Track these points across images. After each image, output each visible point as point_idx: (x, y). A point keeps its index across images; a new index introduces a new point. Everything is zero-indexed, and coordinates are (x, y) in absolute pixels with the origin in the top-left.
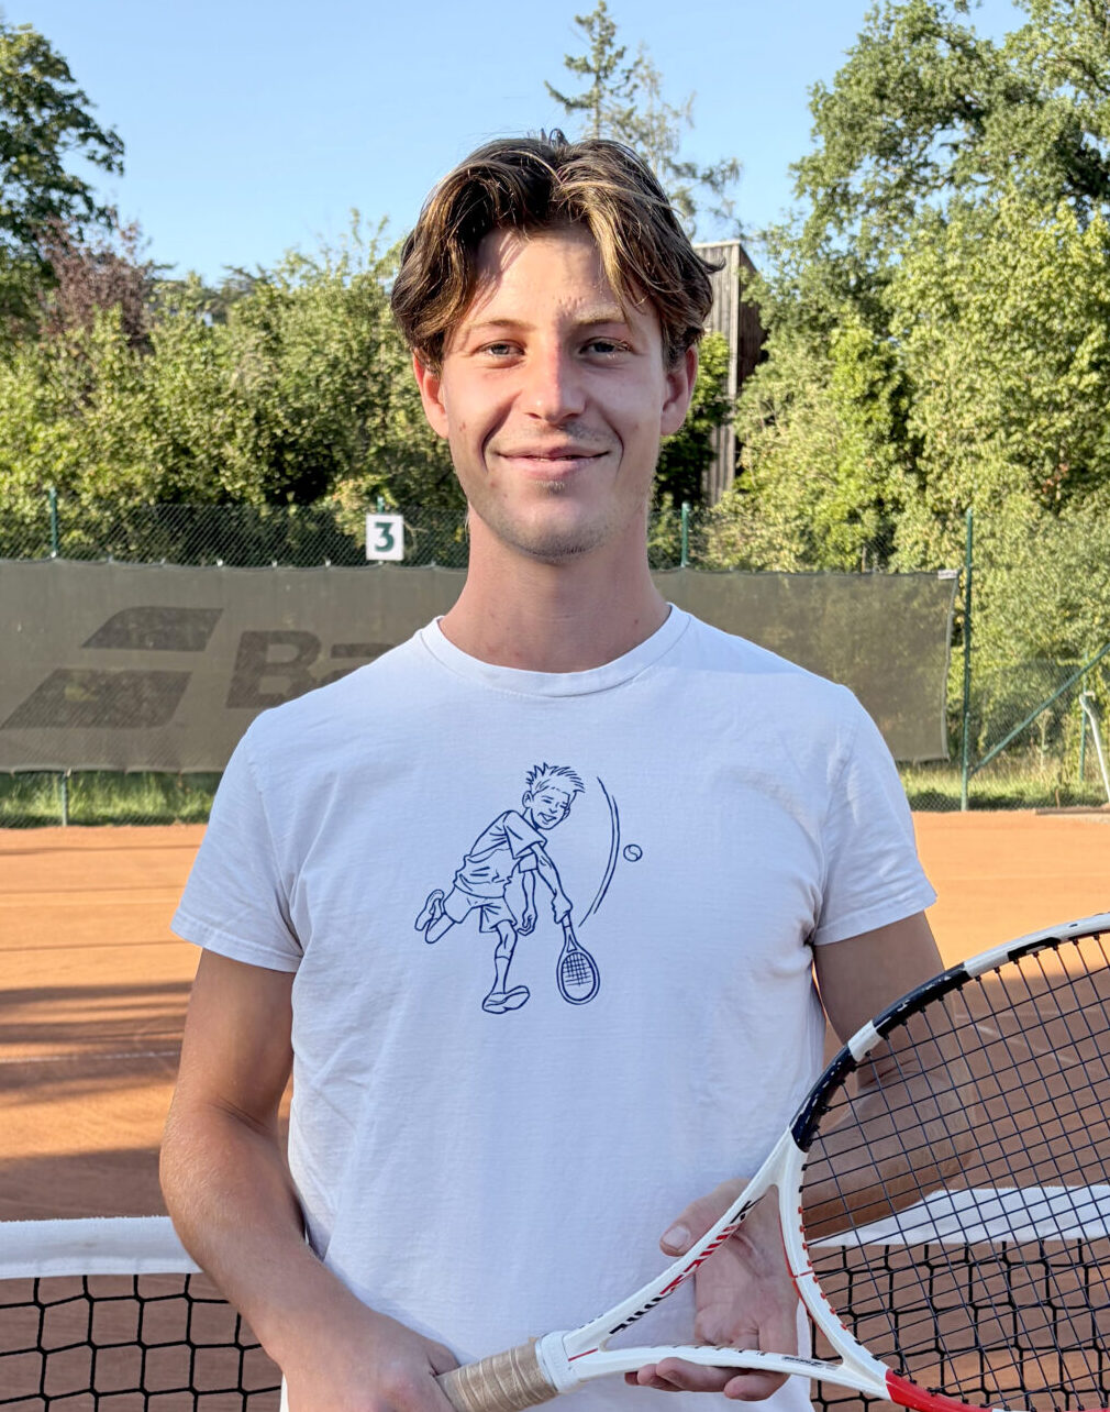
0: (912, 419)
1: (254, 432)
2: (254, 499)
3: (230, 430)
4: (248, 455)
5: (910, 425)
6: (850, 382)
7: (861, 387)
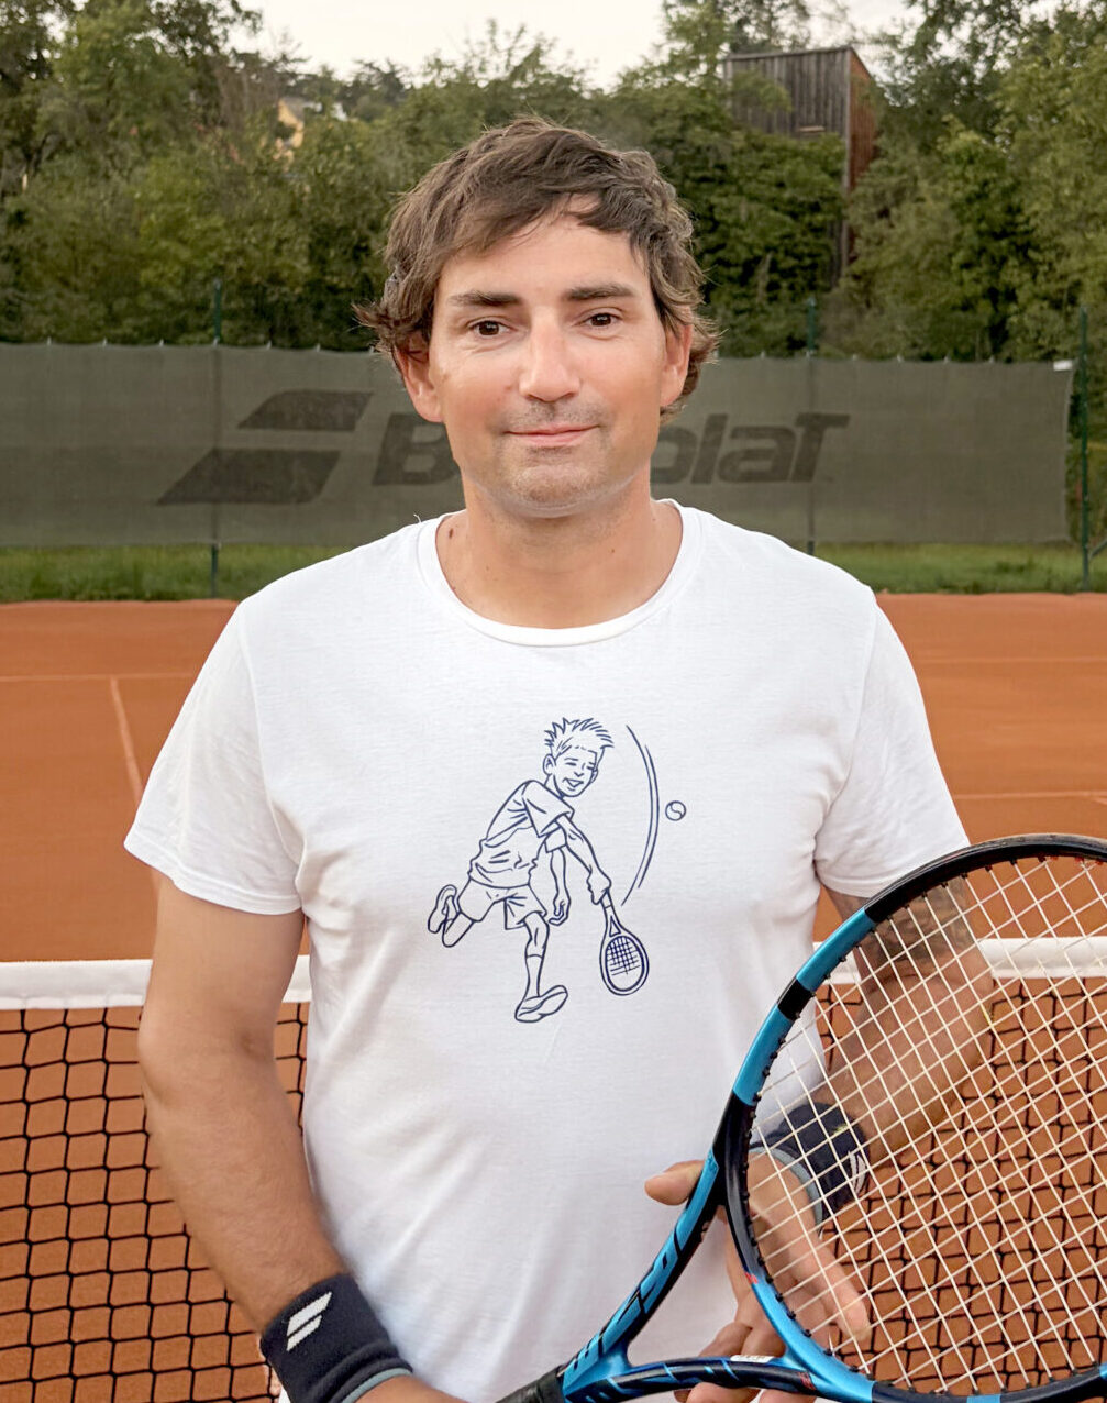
0: (1024, 213)
5: (1021, 218)
7: (973, 187)
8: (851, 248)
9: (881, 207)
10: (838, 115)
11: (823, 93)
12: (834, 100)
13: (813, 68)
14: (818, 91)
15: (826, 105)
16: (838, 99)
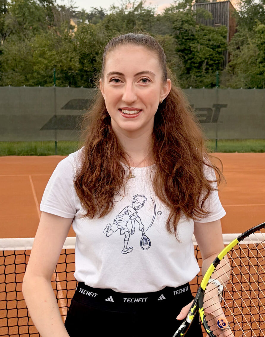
8: (229, 58)
9: (237, 46)
10: (226, 20)
11: (221, 14)
12: (224, 15)
13: (219, 7)
14: (220, 13)
15: (222, 17)
16: (226, 15)
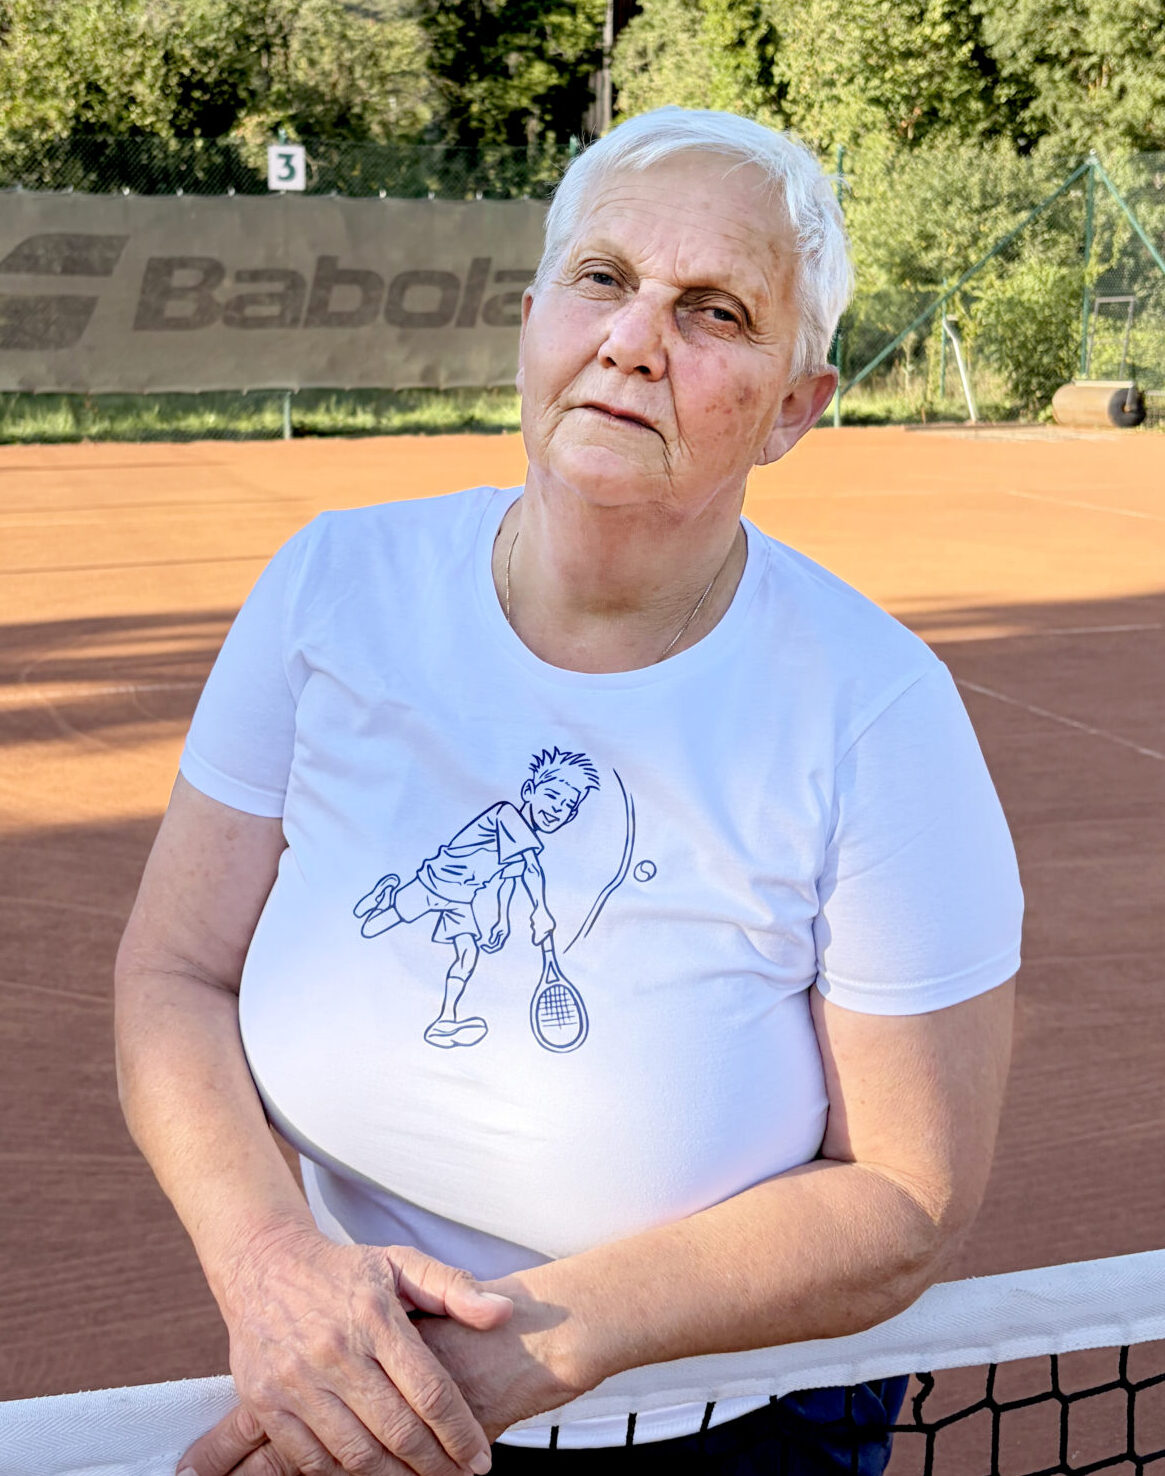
0: (778, 65)
1: (163, 71)
2: (164, 134)
3: (140, 69)
4: (157, 93)
5: (776, 71)
6: (720, 30)
7: (730, 36)
9: (642, 61)
